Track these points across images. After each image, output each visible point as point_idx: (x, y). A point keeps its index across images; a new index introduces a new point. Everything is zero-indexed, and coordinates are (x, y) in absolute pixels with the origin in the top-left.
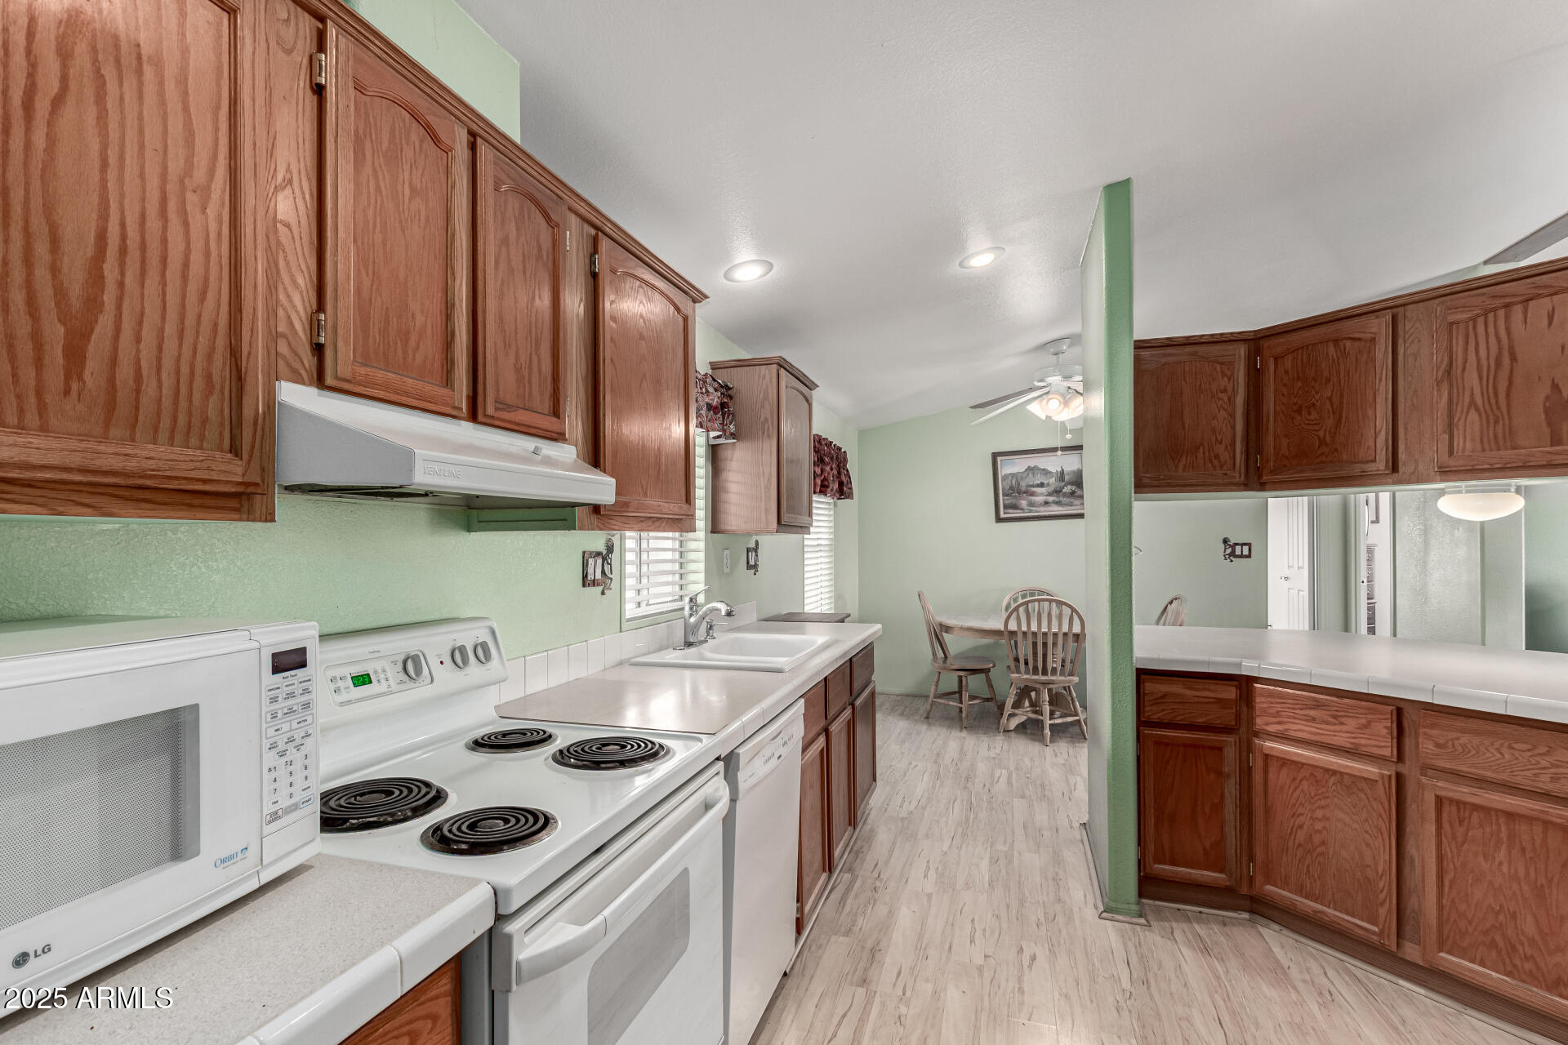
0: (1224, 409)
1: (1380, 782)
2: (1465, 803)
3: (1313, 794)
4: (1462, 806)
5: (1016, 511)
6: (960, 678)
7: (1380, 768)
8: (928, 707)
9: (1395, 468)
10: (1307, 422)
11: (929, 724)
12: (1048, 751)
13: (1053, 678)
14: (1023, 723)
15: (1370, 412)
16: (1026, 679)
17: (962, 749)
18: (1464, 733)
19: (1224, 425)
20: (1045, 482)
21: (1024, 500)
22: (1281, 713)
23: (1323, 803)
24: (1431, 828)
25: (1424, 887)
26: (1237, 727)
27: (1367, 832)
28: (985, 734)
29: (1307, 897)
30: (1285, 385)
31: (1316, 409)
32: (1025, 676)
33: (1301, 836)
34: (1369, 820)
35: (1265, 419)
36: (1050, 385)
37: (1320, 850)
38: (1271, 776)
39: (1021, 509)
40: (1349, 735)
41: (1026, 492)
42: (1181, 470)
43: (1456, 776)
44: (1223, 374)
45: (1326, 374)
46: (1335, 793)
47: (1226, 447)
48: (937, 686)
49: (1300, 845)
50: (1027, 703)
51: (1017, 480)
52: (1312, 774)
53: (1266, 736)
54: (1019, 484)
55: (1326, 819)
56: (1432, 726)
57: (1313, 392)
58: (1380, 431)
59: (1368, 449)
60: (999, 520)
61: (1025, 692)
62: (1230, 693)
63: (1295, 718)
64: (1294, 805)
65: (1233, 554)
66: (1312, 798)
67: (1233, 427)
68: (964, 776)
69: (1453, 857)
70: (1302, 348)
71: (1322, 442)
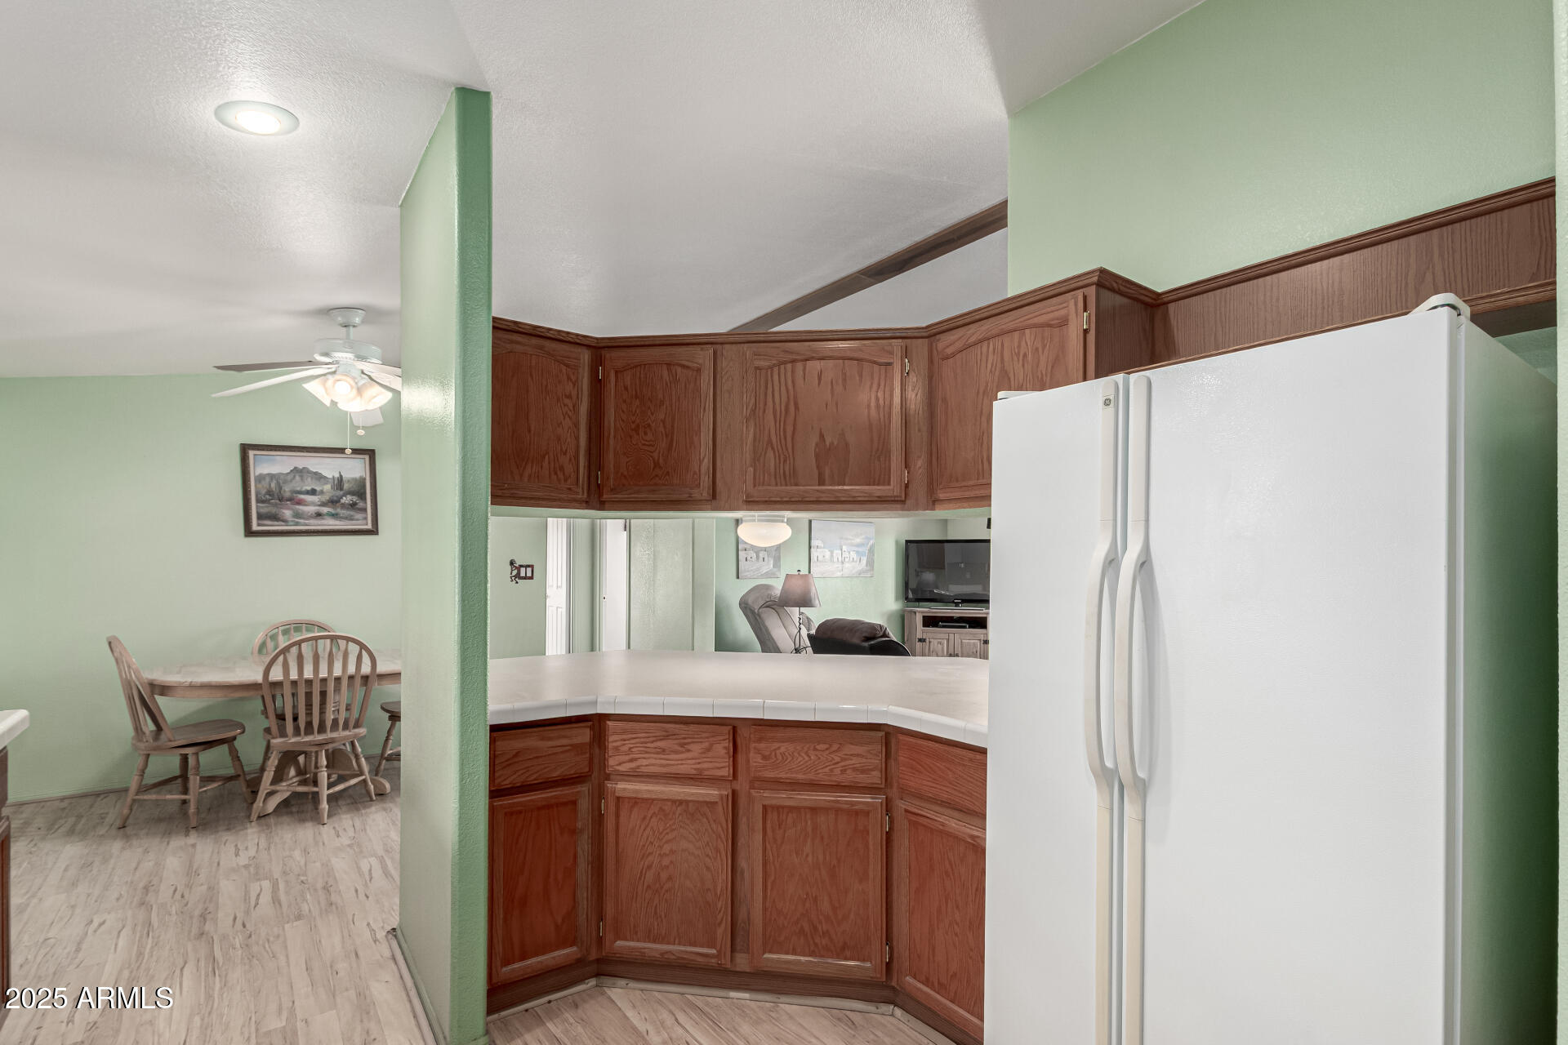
0: (569, 416)
1: (720, 803)
2: (783, 807)
3: (661, 830)
4: (781, 810)
5: (276, 523)
6: (185, 758)
7: (719, 789)
8: (126, 811)
9: (714, 496)
10: (643, 442)
11: (127, 837)
12: (326, 831)
13: (335, 735)
14: (285, 800)
15: (696, 439)
16: (295, 743)
17: (191, 866)
18: (783, 742)
19: (569, 434)
20: (318, 489)
21: (288, 509)
22: (633, 750)
23: (670, 836)
24: (759, 837)
25: (752, 896)
26: (590, 773)
27: (708, 856)
28: (228, 829)
29: (654, 942)
30: (625, 401)
31: (651, 430)
32: (293, 740)
33: (650, 876)
34: (710, 844)
35: (606, 434)
36: (337, 362)
37: (666, 887)
38: (623, 819)
39: (283, 521)
40: (694, 761)
41: (290, 499)
42: (526, 479)
43: (778, 784)
44: (569, 378)
45: (660, 396)
46: (681, 823)
47: (570, 460)
48: (142, 776)
49: (649, 887)
50: (292, 772)
51: (278, 483)
52: (661, 808)
53: (618, 777)
54: (281, 488)
55: (672, 852)
56: (760, 740)
57: (649, 413)
58: (704, 458)
59: (694, 474)
60: (249, 532)
61: (288, 757)
62: (583, 735)
63: (647, 753)
64: (644, 846)
65: (518, 576)
66: (661, 833)
67: (577, 438)
68: (197, 913)
69: (774, 861)
70: (640, 365)
71: (657, 465)
